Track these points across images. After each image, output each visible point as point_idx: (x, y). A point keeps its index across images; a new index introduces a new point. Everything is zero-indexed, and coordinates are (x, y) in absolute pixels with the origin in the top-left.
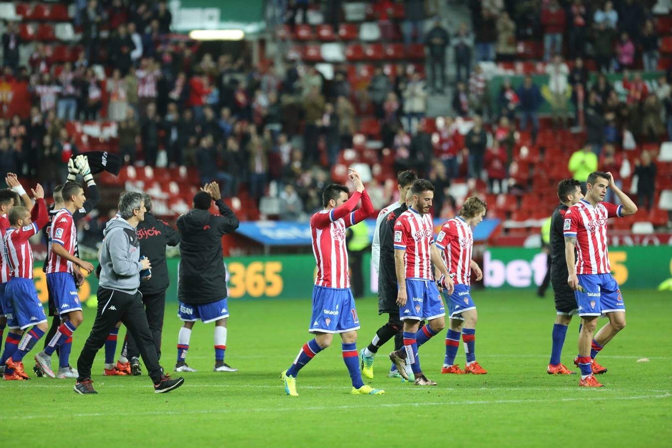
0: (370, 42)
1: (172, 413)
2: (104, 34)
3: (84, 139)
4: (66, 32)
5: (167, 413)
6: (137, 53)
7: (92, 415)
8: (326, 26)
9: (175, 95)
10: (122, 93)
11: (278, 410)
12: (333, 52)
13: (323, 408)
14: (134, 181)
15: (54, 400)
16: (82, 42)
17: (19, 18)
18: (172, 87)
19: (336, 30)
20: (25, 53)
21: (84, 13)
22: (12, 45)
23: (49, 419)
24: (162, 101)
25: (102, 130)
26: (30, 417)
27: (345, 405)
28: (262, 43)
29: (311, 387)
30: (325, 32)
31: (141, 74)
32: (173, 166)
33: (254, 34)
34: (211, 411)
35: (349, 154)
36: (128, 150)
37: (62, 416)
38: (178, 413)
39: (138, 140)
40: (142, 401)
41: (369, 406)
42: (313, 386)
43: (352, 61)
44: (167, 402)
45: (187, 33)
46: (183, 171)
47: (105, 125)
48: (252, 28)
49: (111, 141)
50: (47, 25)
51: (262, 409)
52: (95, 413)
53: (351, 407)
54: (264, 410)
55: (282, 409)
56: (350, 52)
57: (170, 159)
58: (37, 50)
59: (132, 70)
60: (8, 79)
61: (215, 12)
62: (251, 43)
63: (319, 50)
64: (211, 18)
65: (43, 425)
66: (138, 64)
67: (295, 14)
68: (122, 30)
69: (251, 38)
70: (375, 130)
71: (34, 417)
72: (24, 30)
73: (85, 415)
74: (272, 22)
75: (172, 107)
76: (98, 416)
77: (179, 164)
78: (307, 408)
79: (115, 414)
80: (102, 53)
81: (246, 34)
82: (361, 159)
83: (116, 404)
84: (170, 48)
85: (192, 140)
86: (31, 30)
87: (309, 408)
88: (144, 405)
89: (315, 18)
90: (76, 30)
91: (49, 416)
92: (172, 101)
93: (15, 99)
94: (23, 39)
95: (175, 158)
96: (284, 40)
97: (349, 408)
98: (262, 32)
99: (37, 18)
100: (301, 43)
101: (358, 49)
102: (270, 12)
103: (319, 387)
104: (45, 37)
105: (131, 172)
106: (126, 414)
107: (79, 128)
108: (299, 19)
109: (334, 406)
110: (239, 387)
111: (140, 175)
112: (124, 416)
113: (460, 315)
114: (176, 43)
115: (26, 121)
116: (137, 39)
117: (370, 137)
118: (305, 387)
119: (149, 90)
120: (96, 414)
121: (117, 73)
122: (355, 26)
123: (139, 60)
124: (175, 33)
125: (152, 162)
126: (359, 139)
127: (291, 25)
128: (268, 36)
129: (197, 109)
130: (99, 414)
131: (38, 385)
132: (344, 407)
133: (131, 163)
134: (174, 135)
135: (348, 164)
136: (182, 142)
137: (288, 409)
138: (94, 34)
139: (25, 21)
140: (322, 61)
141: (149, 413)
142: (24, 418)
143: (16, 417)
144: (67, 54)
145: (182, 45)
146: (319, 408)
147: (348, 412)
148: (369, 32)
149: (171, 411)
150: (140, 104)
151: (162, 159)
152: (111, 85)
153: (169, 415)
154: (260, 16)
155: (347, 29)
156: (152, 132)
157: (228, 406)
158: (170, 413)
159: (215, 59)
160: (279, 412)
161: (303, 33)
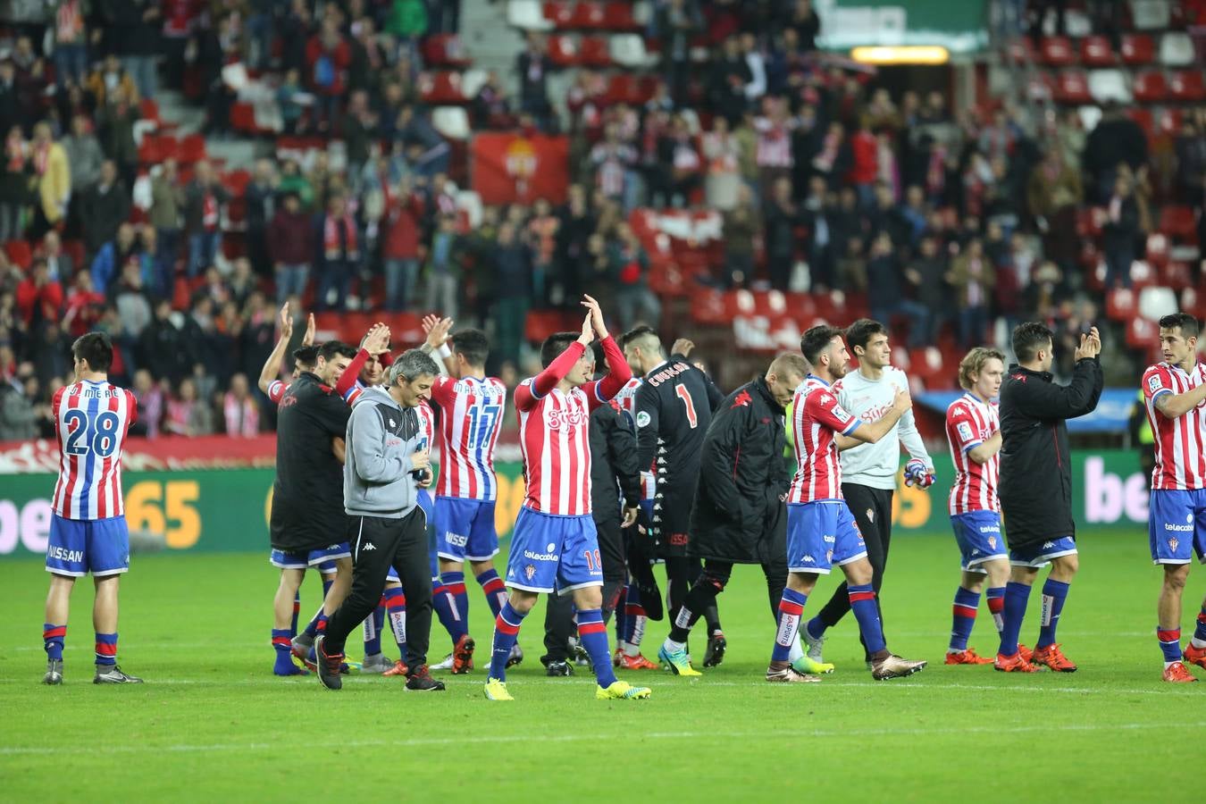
0: (1177, 68)
1: (821, 733)
2: (699, 54)
3: (662, 243)
4: (630, 50)
5: (812, 733)
6: (756, 88)
7: (677, 735)
8: (1098, 40)
9: (824, 162)
10: (731, 161)
11: (1013, 730)
12: (1109, 85)
13: (1094, 727)
14: (749, 316)
15: (610, 708)
16: (660, 68)
17: (547, 25)
18: (818, 149)
19: (1115, 46)
20: (559, 88)
21: (662, 15)
22: (534, 73)
23: (602, 741)
24: (801, 174)
25: (693, 226)
26: (569, 738)
27: (1134, 723)
28: (982, 69)
29: (1071, 690)
30: (1096, 51)
31: (763, 124)
32: (820, 290)
33: (969, 53)
34: (890, 731)
35: (1140, 270)
36: (739, 262)
37: (625, 737)
38: (832, 734)
39: (758, 244)
40: (768, 711)
41: (1177, 725)
42: (1074, 687)
43: (1143, 101)
44: (811, 713)
45: (846, 52)
46: (838, 298)
47: (700, 216)
48: (963, 44)
49: (711, 246)
50: (598, 37)
51: (982, 728)
52: (683, 731)
53: (1146, 726)
54: (987, 730)
55: (1019, 729)
56: (1141, 86)
57: (815, 277)
58: (580, 84)
59: (748, 118)
60: (528, 134)
61: (897, 14)
62: (962, 69)
63: (1085, 84)
64: (890, 24)
65: (591, 752)
66: (758, 108)
67: (1042, 16)
68: (731, 47)
69: (959, 61)
70: (1187, 227)
71: (575, 737)
72: (556, 48)
73: (665, 735)
74: (1000, 33)
75: (818, 184)
76: (688, 738)
77: (831, 286)
78: (1064, 728)
79: (719, 733)
80: (697, 87)
81: (951, 53)
82: (1161, 280)
83: (719, 716)
84: (815, 79)
85: (856, 244)
86: (568, 46)
87: (1069, 728)
88: (771, 718)
89: (1078, 25)
90: (649, 45)
91: (600, 737)
92: (818, 173)
93: (541, 169)
94: (554, 64)
95: (823, 275)
96: (1021, 64)
97: (1140, 728)
98: (982, 49)
99: (580, 25)
100: (1052, 68)
101: (1156, 81)
102: (996, 14)
103: (1086, 690)
104: (593, 60)
105: (745, 300)
106: (738, 734)
107: (653, 221)
108: (1049, 27)
109: (1113, 725)
110: (941, 689)
111: (762, 307)
112: (735, 738)
113: (980, 566)
114: (826, 71)
115: (560, 210)
116: (756, 62)
117: (1176, 239)
118: (1060, 689)
119: (777, 154)
120: (686, 734)
121: (721, 124)
122: (1150, 39)
123: (759, 100)
124: (826, 51)
125: (782, 284)
126: (1157, 243)
127: (1035, 37)
128: (993, 58)
129: (864, 188)
130: (690, 735)
131: (582, 681)
132: (1133, 726)
133: (746, 285)
134: (822, 234)
135: (1137, 289)
136: (837, 246)
137: (1029, 729)
138: (678, 54)
139: (560, 30)
140: (1090, 101)
141: (780, 732)
142: (558, 739)
143: (543, 738)
144: (633, 90)
145: (837, 74)
146: (1086, 728)
147: (1139, 736)
148: (1175, 51)
149: (819, 730)
150: (762, 178)
151: (801, 278)
152: (712, 144)
153: (815, 736)
154: (979, 21)
155: (1136, 46)
156: (784, 230)
157: (921, 722)
158: (817, 733)
159: (897, 99)
160: (1013, 733)
161: (1057, 51)
